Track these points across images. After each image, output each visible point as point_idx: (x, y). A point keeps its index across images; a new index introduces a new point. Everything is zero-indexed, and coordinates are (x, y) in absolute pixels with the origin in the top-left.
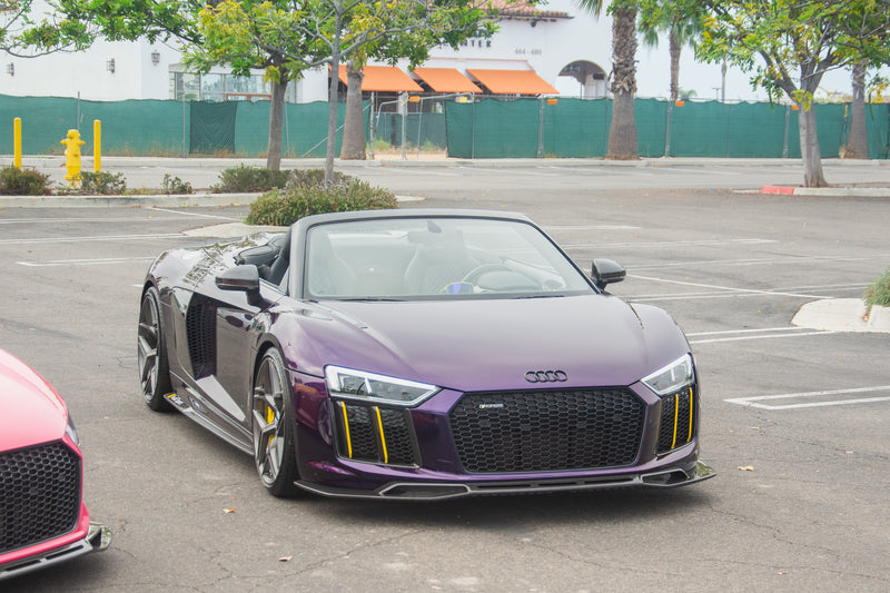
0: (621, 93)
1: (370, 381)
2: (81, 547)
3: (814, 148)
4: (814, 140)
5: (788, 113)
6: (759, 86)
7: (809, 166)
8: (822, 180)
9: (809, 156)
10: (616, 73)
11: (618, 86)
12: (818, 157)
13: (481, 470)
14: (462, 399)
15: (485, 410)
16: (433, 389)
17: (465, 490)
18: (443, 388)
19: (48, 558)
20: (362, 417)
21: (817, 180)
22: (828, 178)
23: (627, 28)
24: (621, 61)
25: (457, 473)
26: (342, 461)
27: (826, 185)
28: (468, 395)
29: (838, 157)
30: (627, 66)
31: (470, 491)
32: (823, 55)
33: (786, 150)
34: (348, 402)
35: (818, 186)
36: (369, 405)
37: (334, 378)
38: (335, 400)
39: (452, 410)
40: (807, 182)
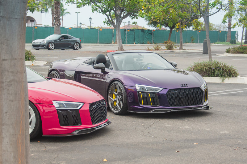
0: (57, 25)
1: (146, 87)
2: (102, 126)
3: (120, 40)
4: (120, 38)
5: (99, 31)
6: (106, 24)
7: (119, 45)
8: (123, 49)
9: (119, 42)
10: (55, 20)
11: (56, 24)
12: (122, 43)
13: (173, 106)
14: (169, 90)
15: (173, 93)
16: (161, 89)
17: (171, 110)
18: (164, 88)
19: (97, 128)
20: (145, 95)
21: (121, 49)
22: (124, 49)
23: (58, 7)
24: (56, 17)
25: (168, 107)
26: (141, 105)
27: (124, 50)
28: (170, 90)
29: (112, 43)
30: (58, 18)
31: (172, 111)
32: (122, 16)
33: (98, 42)
34: (142, 92)
35: (122, 50)
36: (147, 93)
37: (138, 87)
38: (138, 92)
39: (167, 93)
40: (119, 49)
